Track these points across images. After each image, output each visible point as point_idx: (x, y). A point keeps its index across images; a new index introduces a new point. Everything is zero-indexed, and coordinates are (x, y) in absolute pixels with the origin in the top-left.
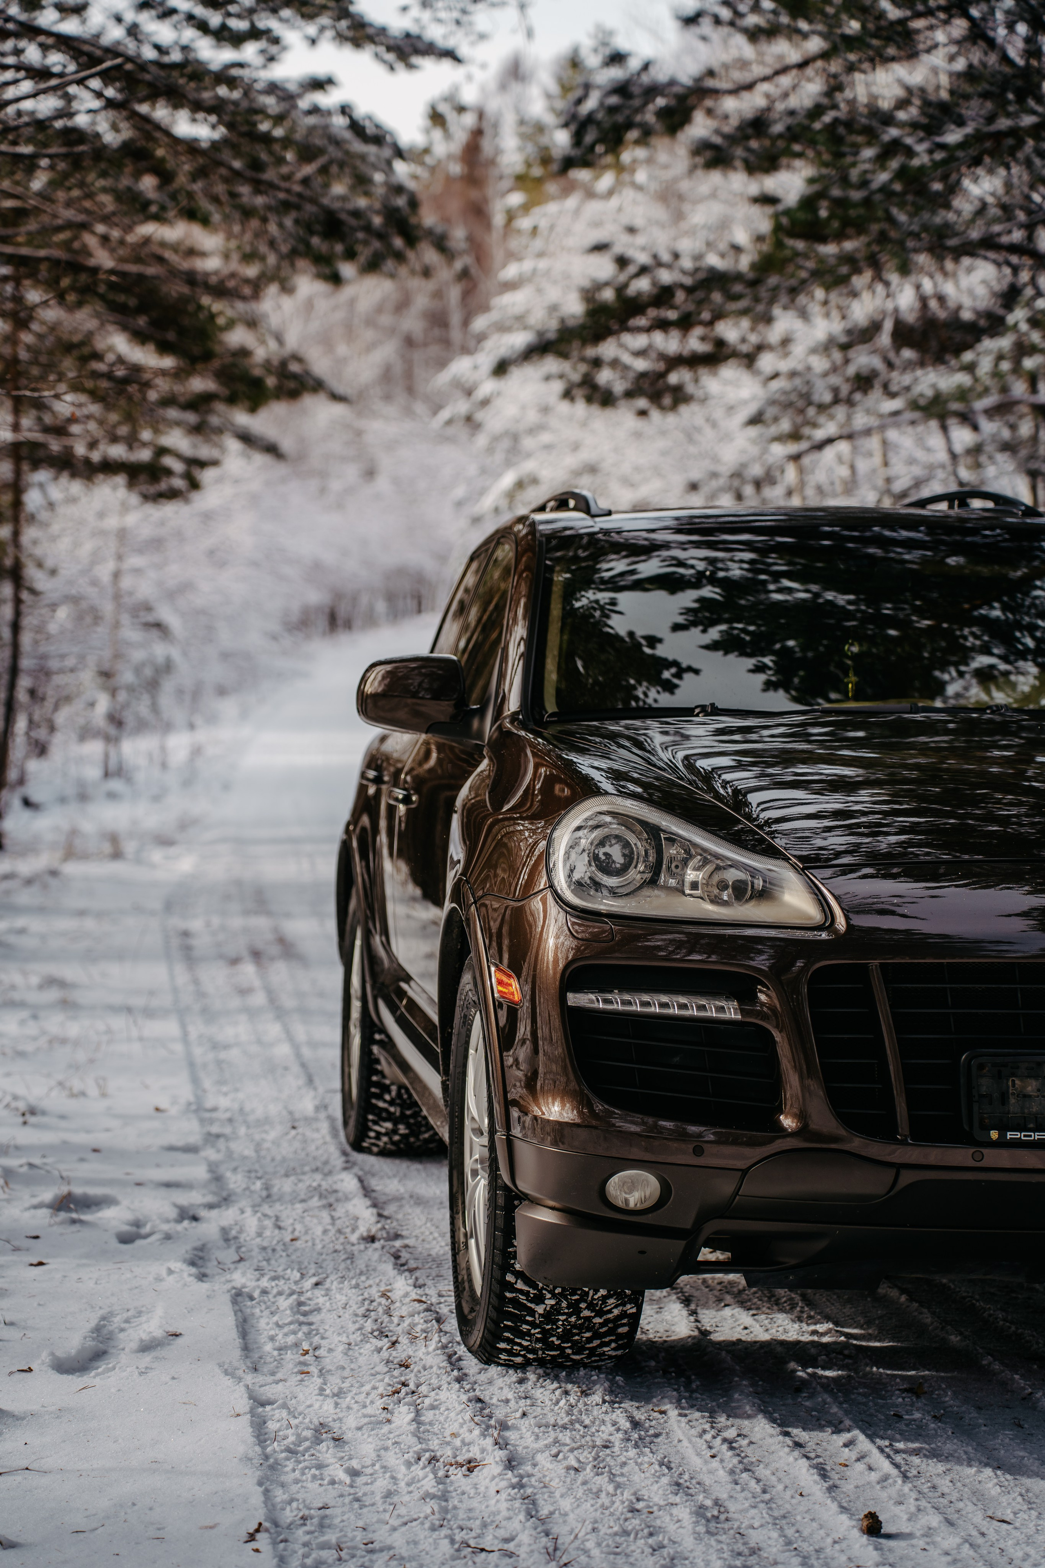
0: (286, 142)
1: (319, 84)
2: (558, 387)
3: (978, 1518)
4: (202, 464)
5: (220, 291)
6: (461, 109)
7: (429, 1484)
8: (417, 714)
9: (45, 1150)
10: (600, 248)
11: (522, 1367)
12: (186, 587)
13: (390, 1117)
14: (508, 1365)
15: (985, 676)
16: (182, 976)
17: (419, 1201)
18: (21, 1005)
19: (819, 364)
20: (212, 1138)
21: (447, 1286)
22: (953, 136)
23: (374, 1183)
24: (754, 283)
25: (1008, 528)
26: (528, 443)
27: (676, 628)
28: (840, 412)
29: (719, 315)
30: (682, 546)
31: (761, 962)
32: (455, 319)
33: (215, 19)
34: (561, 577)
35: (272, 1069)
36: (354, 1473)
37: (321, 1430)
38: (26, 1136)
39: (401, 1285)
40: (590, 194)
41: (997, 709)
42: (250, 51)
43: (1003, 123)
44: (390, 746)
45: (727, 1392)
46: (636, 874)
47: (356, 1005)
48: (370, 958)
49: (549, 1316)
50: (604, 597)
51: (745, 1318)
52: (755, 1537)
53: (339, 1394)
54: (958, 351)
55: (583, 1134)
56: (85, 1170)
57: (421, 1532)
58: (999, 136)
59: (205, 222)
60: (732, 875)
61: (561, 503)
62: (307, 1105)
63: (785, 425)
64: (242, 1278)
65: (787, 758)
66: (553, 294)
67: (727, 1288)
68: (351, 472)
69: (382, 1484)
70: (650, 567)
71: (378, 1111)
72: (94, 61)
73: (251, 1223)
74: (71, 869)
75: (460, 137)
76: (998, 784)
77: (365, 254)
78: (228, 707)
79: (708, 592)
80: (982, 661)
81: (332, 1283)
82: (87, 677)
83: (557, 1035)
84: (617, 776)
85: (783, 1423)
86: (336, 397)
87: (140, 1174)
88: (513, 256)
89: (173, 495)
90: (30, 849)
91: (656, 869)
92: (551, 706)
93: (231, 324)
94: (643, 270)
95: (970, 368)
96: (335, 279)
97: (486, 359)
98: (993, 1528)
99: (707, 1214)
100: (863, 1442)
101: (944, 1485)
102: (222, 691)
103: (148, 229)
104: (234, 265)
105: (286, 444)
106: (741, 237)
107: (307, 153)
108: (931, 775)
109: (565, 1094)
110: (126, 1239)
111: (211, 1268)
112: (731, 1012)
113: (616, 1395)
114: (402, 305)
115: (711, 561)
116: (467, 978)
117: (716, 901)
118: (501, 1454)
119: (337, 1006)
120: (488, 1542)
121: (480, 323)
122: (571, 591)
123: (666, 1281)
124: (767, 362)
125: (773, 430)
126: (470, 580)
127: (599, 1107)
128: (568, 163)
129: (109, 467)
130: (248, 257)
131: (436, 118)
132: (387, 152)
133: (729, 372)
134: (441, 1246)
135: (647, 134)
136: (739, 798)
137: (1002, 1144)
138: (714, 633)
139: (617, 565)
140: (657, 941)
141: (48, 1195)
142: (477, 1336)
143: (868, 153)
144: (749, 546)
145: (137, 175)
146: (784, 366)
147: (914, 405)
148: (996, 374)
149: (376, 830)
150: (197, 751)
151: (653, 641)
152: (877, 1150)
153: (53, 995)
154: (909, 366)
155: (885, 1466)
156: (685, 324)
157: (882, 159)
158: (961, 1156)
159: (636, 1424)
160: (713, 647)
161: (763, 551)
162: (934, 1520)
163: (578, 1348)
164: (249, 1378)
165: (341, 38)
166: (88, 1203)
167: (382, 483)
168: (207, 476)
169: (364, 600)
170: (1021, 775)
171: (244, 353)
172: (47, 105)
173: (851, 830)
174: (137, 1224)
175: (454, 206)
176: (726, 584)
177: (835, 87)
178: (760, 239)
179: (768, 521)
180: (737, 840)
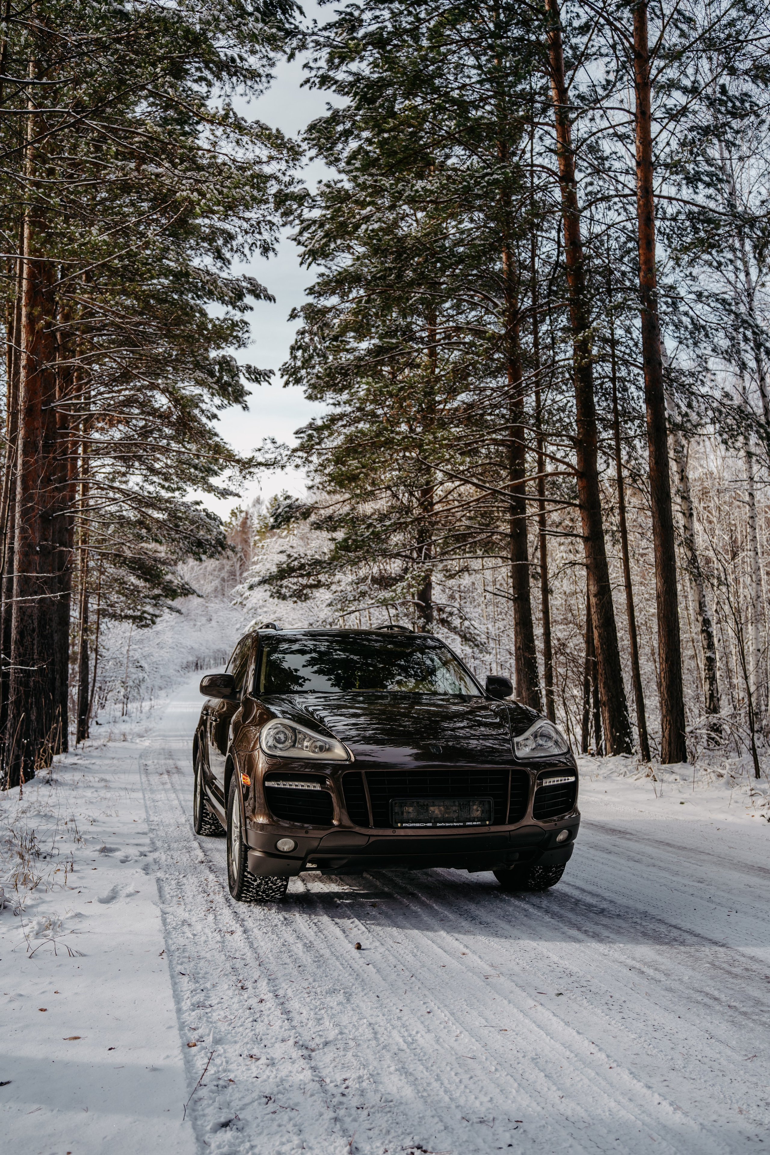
0: (186, 518)
1: (198, 503)
2: (269, 593)
3: (391, 942)
4: (156, 616)
5: (164, 563)
6: (241, 512)
7: (218, 938)
8: (219, 692)
9: (98, 833)
10: (281, 552)
11: (250, 902)
12: (150, 655)
13: (209, 824)
14: (245, 901)
15: (399, 683)
16: (144, 778)
17: (218, 850)
18: (93, 787)
19: (349, 588)
20: (152, 830)
21: (226, 877)
22: (388, 523)
23: (203, 845)
24: (330, 564)
25: (406, 637)
26: (259, 611)
27: (304, 666)
28: (356, 603)
29: (319, 573)
30: (306, 640)
31: (328, 771)
32: (238, 574)
33: (167, 484)
34: (266, 650)
35: (172, 808)
36: (194, 935)
37: (184, 922)
38: (92, 829)
39: (211, 877)
40: (280, 537)
41: (402, 692)
42: (177, 494)
43: (402, 520)
44: (210, 703)
45: (315, 908)
46: (289, 743)
47: (199, 787)
48: (204, 772)
49: (259, 886)
50: (281, 656)
51: (321, 885)
52: (322, 952)
53: (190, 911)
54: (391, 586)
55: (269, 828)
56: (110, 840)
57: (216, 953)
58: (401, 524)
59: (161, 543)
60: (319, 744)
61: (267, 626)
62: (183, 820)
63: (339, 606)
64: (160, 874)
65: (339, 707)
66: (268, 566)
67: (316, 876)
68: (204, 620)
69: (203, 938)
70: (296, 647)
71: (205, 822)
72: (129, 495)
73: (163, 857)
74: (110, 744)
75: (240, 519)
76: (404, 715)
77: (209, 553)
78: (162, 693)
79: (314, 655)
80: (399, 678)
81: (189, 876)
82: (118, 683)
83: (262, 796)
84: (283, 712)
85: (332, 917)
86: (199, 596)
87: (128, 841)
88: (256, 554)
89: (147, 626)
90: (97, 738)
91: (295, 742)
92: (262, 690)
93: (167, 573)
94: (296, 559)
95: (395, 591)
96: (200, 560)
97: (246, 585)
98: (395, 945)
99: (309, 852)
100: (357, 922)
101: (381, 933)
102: (161, 688)
103: (143, 544)
104: (169, 556)
105: (183, 611)
106: (326, 550)
107: (193, 522)
108: (383, 712)
109: (264, 814)
110: (123, 862)
111: (150, 871)
112: (318, 788)
113: (279, 910)
114: (222, 568)
115: (315, 645)
116: (233, 777)
117: (314, 752)
118: (242, 929)
119: (193, 789)
120: (237, 956)
121: (245, 574)
122: (269, 654)
123: (296, 874)
124: (334, 587)
125: (334, 608)
126: (238, 651)
127: (275, 818)
128: (273, 527)
129: (127, 617)
130: (173, 553)
131: (233, 514)
132: (217, 523)
133: (322, 590)
134: (225, 865)
135: (297, 519)
136: (322, 719)
137: (402, 828)
138: (315, 668)
139: (286, 646)
140: (295, 765)
141: (98, 847)
142: (235, 892)
143: (363, 526)
144: (327, 641)
145: (140, 530)
146: (339, 589)
147: (378, 601)
148: (402, 593)
149: (206, 731)
150: (152, 707)
151: (296, 670)
152: (363, 831)
153: (103, 784)
154: (377, 590)
155: (364, 928)
156: (309, 575)
157: (368, 528)
158: (389, 832)
159: (285, 919)
160: (315, 672)
161: (331, 642)
162: (378, 944)
163: (268, 896)
164: (161, 906)
165: (204, 490)
166: (111, 850)
167: (213, 623)
168: (158, 620)
169: (207, 659)
170: (410, 712)
171: (171, 582)
172: (113, 508)
173: (357, 729)
174: (127, 857)
175: (238, 540)
176: (319, 652)
177: (353, 509)
178: (331, 551)
179: (333, 633)
180: (320, 732)
